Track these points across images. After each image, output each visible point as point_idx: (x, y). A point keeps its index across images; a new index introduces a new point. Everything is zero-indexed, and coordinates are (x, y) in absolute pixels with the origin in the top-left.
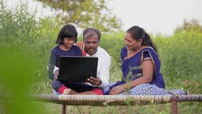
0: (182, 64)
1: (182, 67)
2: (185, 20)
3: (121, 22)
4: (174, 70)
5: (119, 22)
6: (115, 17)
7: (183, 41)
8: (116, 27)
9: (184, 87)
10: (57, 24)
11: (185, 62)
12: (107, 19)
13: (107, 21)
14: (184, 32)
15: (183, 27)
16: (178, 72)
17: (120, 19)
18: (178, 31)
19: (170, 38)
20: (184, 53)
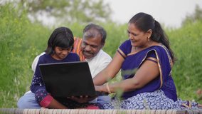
0: (193, 67)
1: (194, 70)
2: (197, 7)
3: (110, 9)
4: (182, 75)
5: (106, 9)
6: (101, 3)
7: (196, 35)
8: (102, 16)
9: (195, 98)
10: (20, 11)
11: (197, 64)
12: (91, 4)
13: (90, 8)
14: (196, 23)
15: (194, 16)
16: (188, 78)
17: (108, 5)
18: (188, 21)
19: (177, 31)
20: (196, 52)
